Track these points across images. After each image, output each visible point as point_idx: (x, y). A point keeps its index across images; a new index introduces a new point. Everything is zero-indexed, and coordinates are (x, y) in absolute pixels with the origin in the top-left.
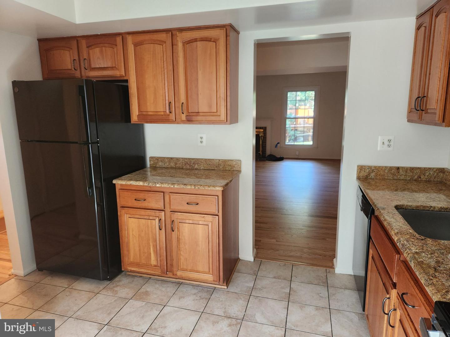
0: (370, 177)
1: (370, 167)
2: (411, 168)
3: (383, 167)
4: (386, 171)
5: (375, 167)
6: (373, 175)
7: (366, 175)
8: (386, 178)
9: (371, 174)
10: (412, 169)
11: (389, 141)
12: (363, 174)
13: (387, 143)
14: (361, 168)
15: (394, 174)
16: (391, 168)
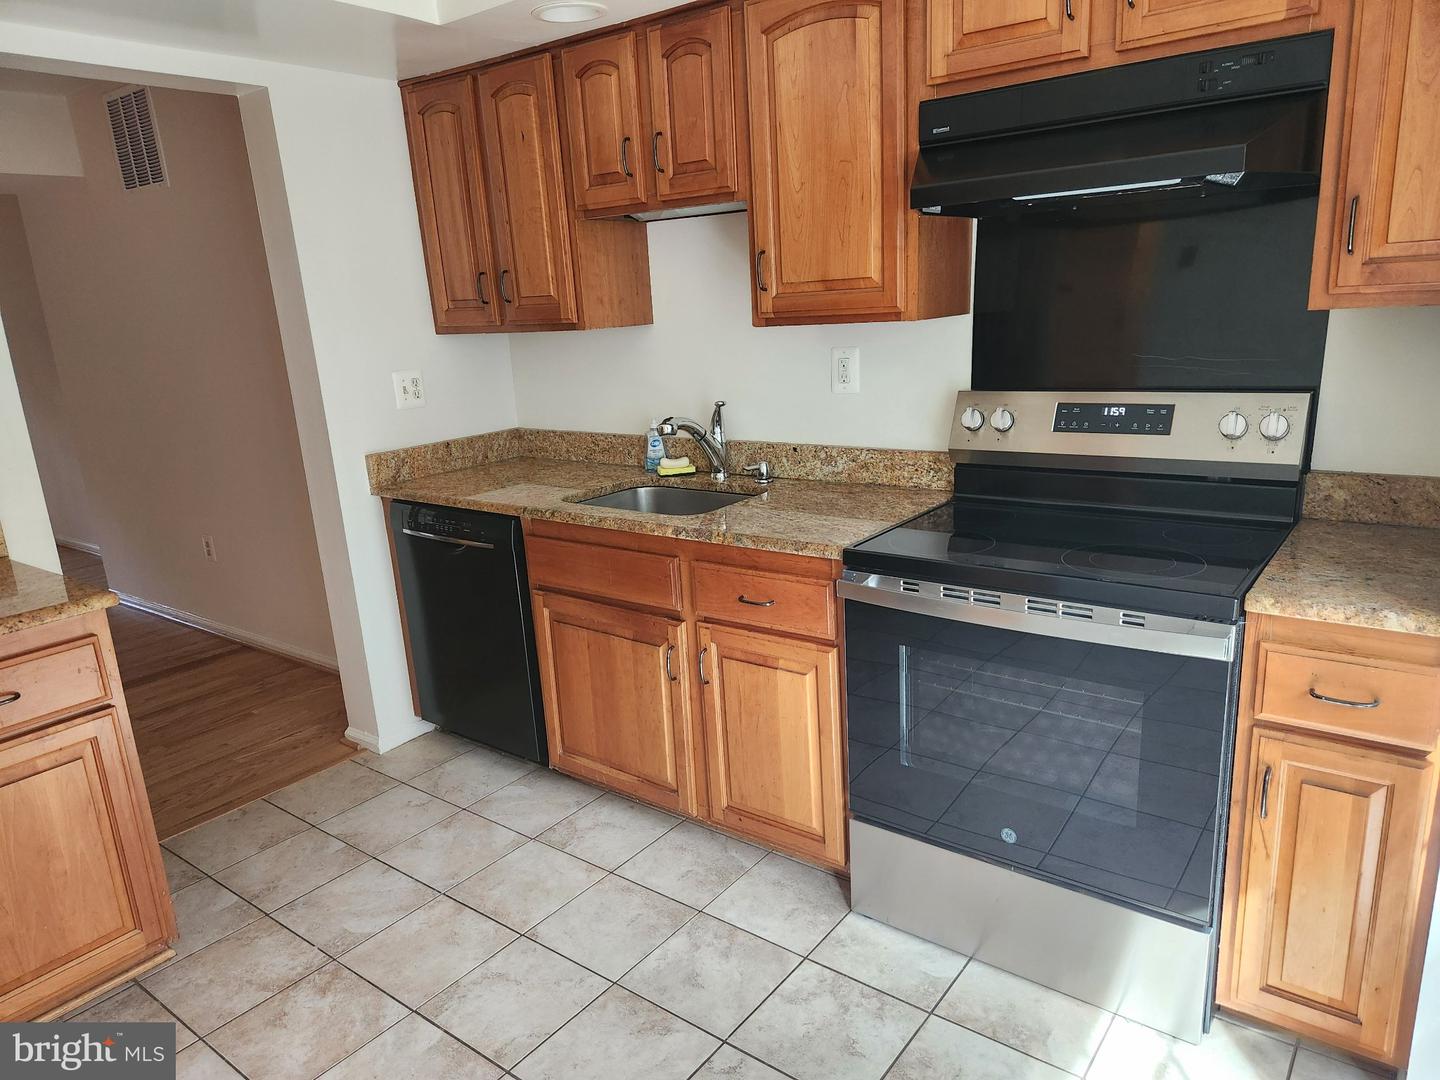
0: (402, 478)
1: (395, 454)
2: (468, 439)
3: (419, 448)
4: (428, 457)
5: (406, 451)
6: (405, 471)
7: (392, 474)
8: (431, 472)
9: (402, 470)
10: (471, 441)
11: (415, 382)
12: (387, 474)
13: (411, 389)
14: (377, 461)
15: (443, 461)
16: (435, 447)
